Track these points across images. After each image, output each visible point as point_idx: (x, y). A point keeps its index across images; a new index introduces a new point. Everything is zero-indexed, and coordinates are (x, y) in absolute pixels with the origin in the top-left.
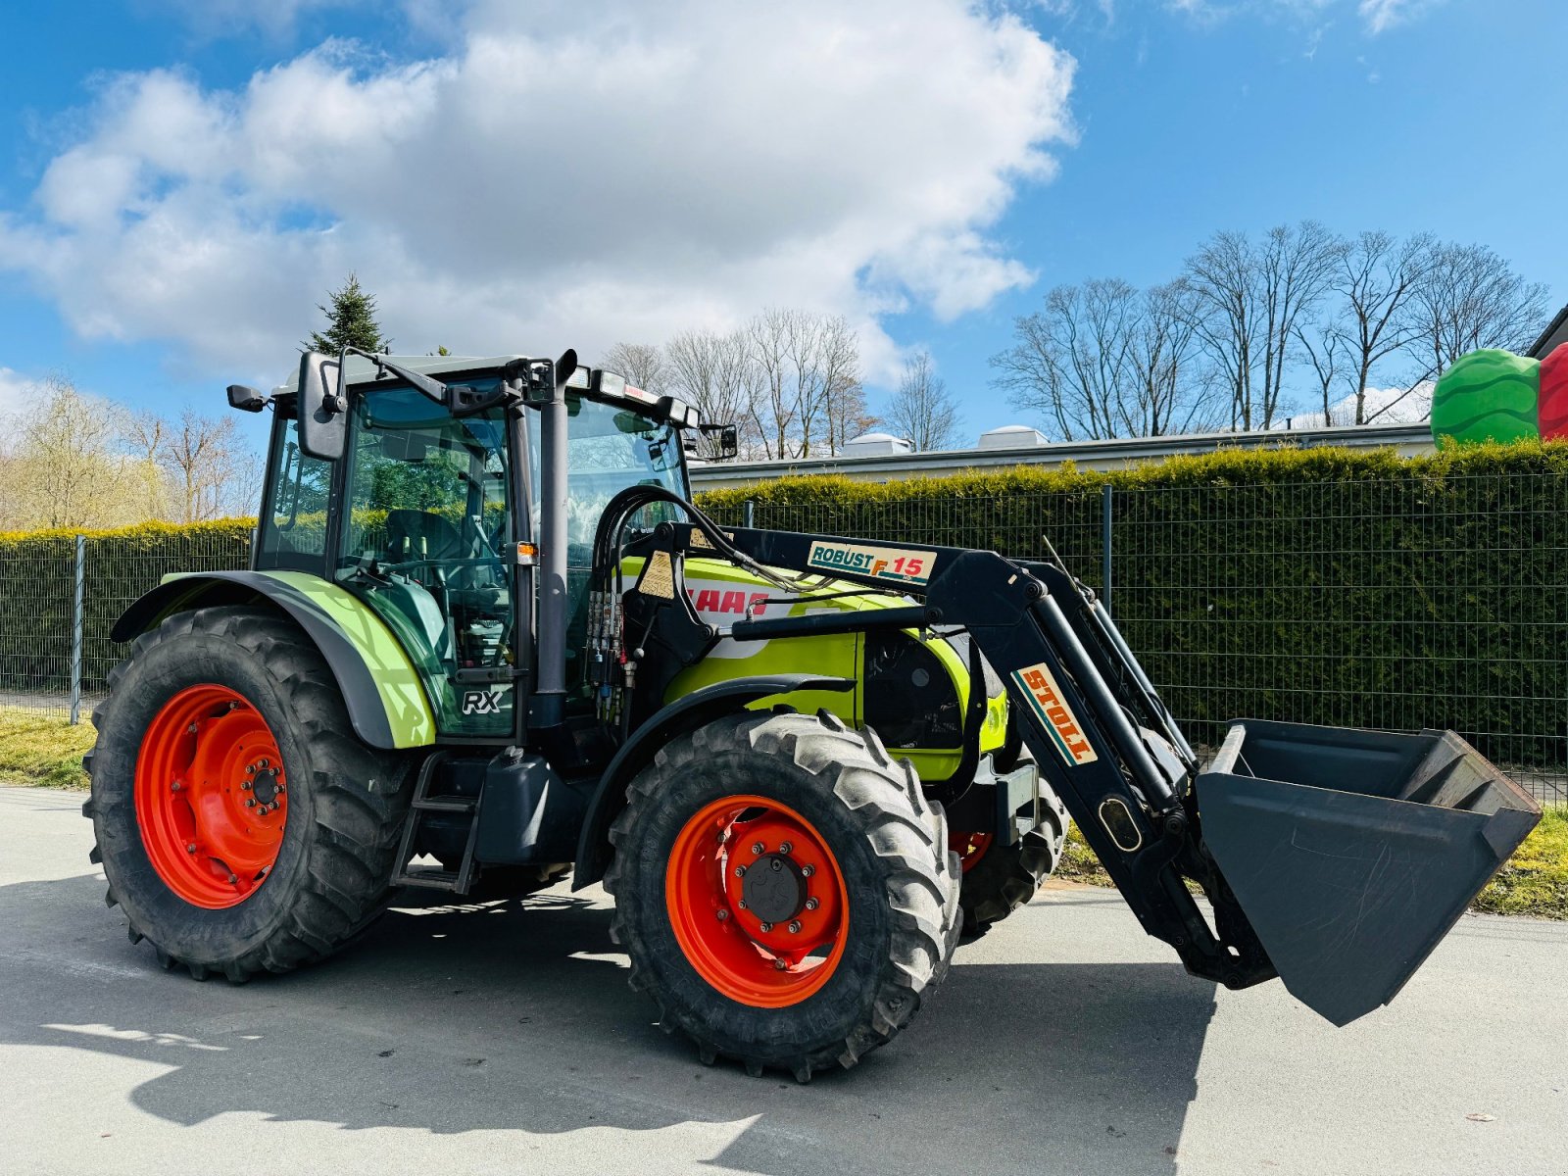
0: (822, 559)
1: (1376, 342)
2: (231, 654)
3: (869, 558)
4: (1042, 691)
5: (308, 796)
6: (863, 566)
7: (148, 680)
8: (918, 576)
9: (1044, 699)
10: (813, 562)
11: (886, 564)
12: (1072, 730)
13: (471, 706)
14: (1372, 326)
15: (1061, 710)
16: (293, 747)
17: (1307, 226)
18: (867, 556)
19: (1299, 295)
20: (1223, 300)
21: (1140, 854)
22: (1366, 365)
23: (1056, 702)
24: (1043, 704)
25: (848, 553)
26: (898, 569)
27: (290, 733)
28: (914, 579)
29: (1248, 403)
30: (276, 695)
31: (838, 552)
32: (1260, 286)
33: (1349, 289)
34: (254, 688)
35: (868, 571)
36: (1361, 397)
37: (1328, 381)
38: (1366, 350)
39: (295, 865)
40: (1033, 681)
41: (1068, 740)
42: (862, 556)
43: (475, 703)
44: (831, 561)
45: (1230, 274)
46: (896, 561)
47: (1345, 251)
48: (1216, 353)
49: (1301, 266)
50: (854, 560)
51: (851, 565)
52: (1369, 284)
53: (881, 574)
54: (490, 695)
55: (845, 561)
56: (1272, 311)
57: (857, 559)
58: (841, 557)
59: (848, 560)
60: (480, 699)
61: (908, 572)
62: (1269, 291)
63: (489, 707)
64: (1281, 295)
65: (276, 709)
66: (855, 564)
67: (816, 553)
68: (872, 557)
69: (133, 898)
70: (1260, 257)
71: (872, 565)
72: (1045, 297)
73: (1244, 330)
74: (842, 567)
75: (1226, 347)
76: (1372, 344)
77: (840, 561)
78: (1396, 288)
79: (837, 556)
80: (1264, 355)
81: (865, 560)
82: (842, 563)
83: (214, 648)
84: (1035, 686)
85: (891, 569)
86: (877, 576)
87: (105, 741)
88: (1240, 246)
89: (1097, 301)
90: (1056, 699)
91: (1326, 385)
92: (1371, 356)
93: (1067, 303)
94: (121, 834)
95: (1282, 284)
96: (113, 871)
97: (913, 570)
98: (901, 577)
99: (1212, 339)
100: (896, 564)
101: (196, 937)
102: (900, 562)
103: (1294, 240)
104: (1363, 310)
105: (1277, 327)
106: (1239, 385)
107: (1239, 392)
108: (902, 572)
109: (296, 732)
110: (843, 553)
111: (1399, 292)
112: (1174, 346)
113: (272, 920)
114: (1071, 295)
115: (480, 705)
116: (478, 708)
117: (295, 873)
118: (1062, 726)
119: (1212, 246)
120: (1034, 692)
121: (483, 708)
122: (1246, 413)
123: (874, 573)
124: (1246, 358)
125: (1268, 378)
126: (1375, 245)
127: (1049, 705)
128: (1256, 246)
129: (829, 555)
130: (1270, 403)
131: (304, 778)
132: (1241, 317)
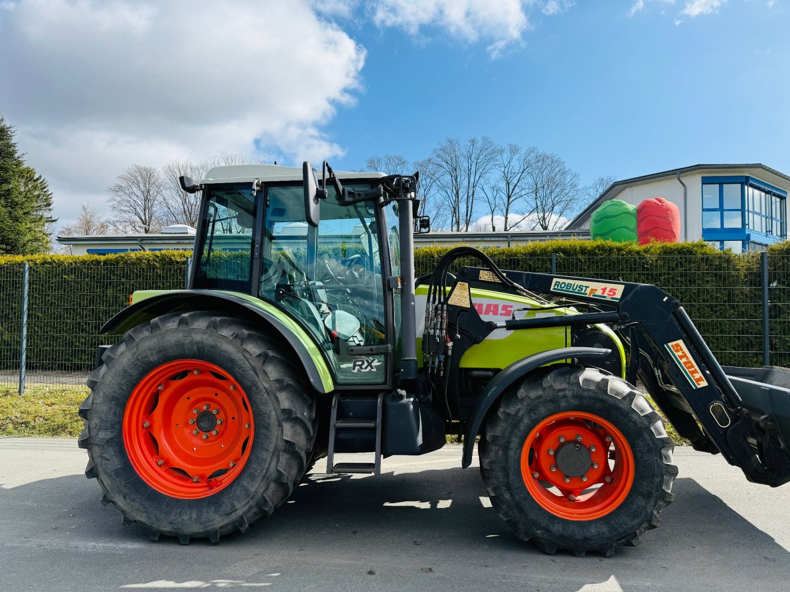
0: (559, 288)
1: (513, 194)
2: (212, 340)
3: (587, 287)
4: (680, 353)
5: (277, 424)
6: (583, 291)
7: (140, 358)
8: (614, 297)
9: (681, 357)
10: (554, 289)
11: (596, 290)
12: (695, 372)
13: (357, 368)
14: (511, 187)
15: (690, 362)
16: (265, 395)
17: (485, 139)
18: (585, 287)
19: (481, 170)
20: (448, 170)
21: (731, 428)
22: (509, 204)
23: (688, 358)
24: (681, 359)
25: (574, 285)
26: (603, 293)
27: (262, 387)
28: (612, 298)
29: (459, 219)
30: (250, 365)
31: (568, 284)
32: (464, 165)
33: (503, 169)
34: (233, 361)
35: (586, 294)
36: (506, 218)
37: (494, 210)
38: (509, 197)
39: (266, 467)
40: (676, 349)
41: (694, 377)
42: (583, 286)
43: (360, 366)
44: (565, 289)
45: (452, 158)
46: (602, 289)
47: (502, 151)
48: (444, 194)
49: (482, 157)
50: (578, 288)
51: (576, 291)
52: (511, 168)
53: (593, 295)
54: (370, 361)
55: (573, 289)
56: (469, 178)
57: (579, 287)
58: (570, 287)
59: (574, 288)
60: (363, 363)
61: (609, 295)
62: (468, 167)
63: (369, 368)
64: (473, 170)
65: (252, 373)
66: (578, 290)
67: (556, 284)
68: (588, 287)
69: (127, 498)
70: (465, 153)
71: (588, 291)
72: (366, 161)
73: (457, 185)
74: (571, 292)
75: (449, 191)
76: (511, 195)
77: (570, 288)
78: (521, 170)
79: (568, 286)
80: (465, 197)
81: (584, 288)
82: (571, 290)
83: (197, 337)
84: (677, 351)
85: (599, 293)
86: (591, 297)
87: (101, 399)
88: (457, 145)
89: (390, 166)
90: (687, 356)
91: (493, 212)
92: (511, 200)
93: (376, 165)
94: (114, 457)
95: (474, 165)
96: (109, 482)
97: (612, 293)
98: (605, 297)
99: (443, 188)
100: (602, 291)
101: (186, 517)
102: (604, 290)
103: (479, 144)
104: (508, 179)
105: (471, 185)
106: (455, 209)
107: (455, 212)
108: (605, 295)
109: (267, 386)
110: (571, 284)
111: (523, 172)
112: (425, 191)
113: (248, 502)
114: (379, 161)
115: (364, 367)
116: (362, 368)
117: (267, 471)
118: (690, 370)
119: (444, 144)
120: (676, 354)
121: (366, 368)
122: (458, 223)
123: (590, 294)
124: (458, 197)
125: (467, 207)
126: (514, 150)
127: (684, 360)
128: (463, 148)
129: (563, 285)
130: (468, 219)
131: (273, 413)
132: (456, 179)
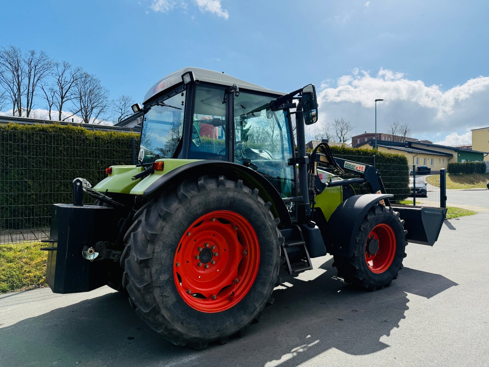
2: (240, 196)
3: (355, 166)
5: (276, 248)
7: (192, 211)
10: (345, 166)
16: (270, 230)
26: (360, 169)
27: (268, 225)
28: (362, 171)
30: (262, 211)
31: (350, 164)
34: (251, 209)
35: (354, 169)
39: (272, 276)
44: (348, 167)
46: (359, 167)
51: (352, 168)
53: (356, 170)
54: (289, 207)
57: (353, 166)
65: (263, 216)
67: (346, 164)
69: (184, 323)
74: (350, 168)
77: (350, 166)
83: (231, 194)
94: (171, 294)
97: (362, 169)
98: (360, 171)
101: (228, 324)
109: (270, 224)
113: (263, 301)
117: (272, 278)
129: (348, 165)
131: (274, 241)
